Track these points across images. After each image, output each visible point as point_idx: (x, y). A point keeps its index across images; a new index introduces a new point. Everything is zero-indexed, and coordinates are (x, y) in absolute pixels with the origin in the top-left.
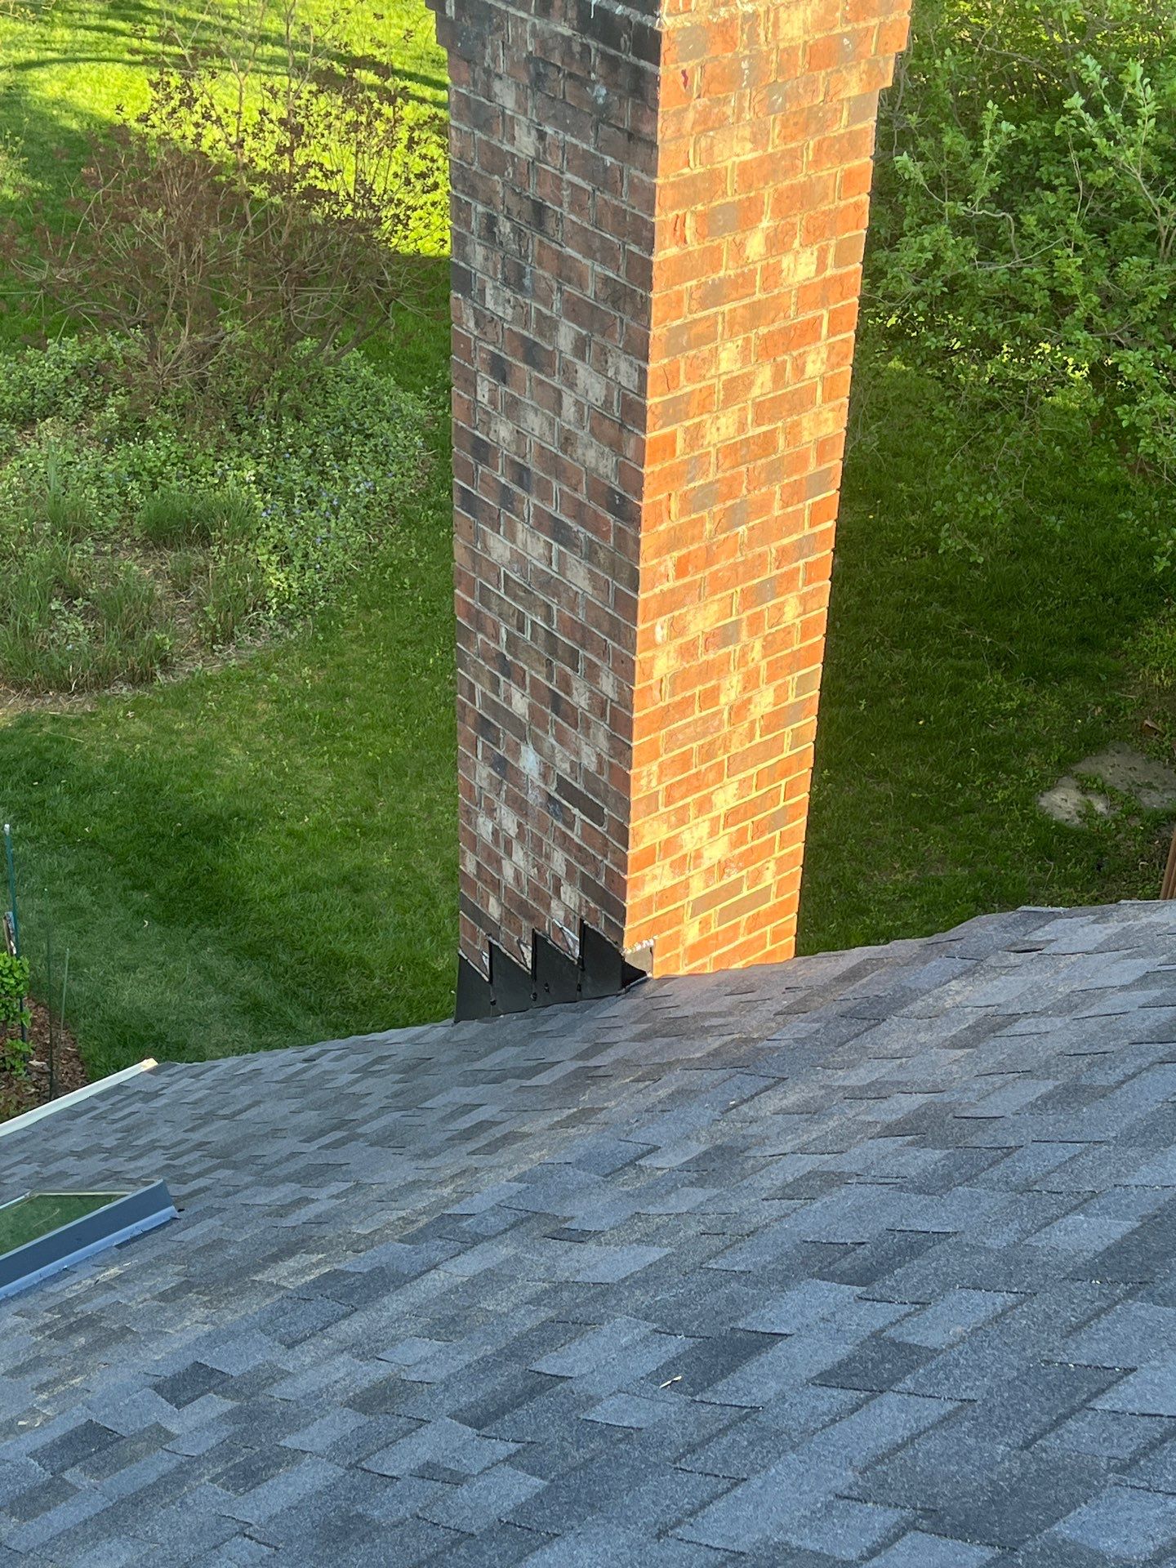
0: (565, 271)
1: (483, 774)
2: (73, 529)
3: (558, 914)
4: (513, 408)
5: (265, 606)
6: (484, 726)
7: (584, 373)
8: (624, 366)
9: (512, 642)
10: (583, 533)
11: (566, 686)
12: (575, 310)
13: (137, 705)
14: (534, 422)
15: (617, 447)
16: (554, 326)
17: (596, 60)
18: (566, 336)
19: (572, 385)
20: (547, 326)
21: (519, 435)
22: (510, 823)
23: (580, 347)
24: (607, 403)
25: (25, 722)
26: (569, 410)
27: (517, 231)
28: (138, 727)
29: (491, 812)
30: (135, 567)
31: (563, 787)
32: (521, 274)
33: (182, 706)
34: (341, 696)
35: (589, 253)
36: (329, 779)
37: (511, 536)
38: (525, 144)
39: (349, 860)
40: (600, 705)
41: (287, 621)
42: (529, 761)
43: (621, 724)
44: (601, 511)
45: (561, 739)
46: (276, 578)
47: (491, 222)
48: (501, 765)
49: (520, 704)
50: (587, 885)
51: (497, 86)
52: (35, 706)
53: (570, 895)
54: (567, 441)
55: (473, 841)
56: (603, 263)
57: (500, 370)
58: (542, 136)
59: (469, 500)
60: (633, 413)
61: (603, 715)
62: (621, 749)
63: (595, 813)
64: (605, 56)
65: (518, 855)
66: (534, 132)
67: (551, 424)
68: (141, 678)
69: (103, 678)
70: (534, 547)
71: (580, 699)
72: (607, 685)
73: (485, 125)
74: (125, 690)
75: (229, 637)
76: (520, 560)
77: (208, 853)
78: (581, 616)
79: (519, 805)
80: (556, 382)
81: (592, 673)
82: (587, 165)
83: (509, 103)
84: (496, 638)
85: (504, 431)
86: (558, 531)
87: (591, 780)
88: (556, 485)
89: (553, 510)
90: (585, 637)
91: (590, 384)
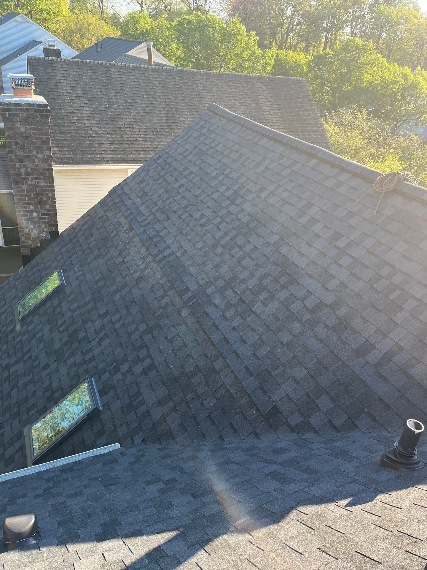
0: (33, 143)
1: (24, 223)
3: (44, 234)
4: (24, 166)
7: (39, 156)
8: (47, 151)
9: (29, 199)
10: (42, 177)
11: (42, 199)
12: (36, 148)
14: (29, 166)
15: (47, 162)
16: (32, 151)
17: (38, 115)
18: (34, 152)
19: (37, 158)
20: (30, 152)
21: (27, 169)
22: (32, 227)
23: (38, 152)
24: (44, 157)
26: (36, 161)
27: (23, 142)
29: (27, 228)
31: (42, 214)
32: (24, 147)
35: (38, 139)
37: (27, 183)
38: (23, 130)
40: (48, 199)
42: (35, 215)
43: (53, 198)
44: (45, 172)
45: (41, 207)
48: (28, 219)
50: (50, 226)
53: (46, 229)
54: (37, 165)
55: (24, 235)
56: (40, 140)
57: (21, 161)
58: (26, 128)
59: (16, 183)
61: (50, 200)
62: (54, 202)
63: (50, 214)
64: (40, 114)
65: (35, 231)
66: (24, 128)
67: (33, 165)
70: (32, 183)
71: (44, 200)
72: (50, 195)
78: (43, 188)
79: (33, 223)
80: (33, 158)
81: (47, 195)
82: (35, 129)
83: (19, 125)
84: (25, 200)
85: (23, 170)
86: (37, 178)
87: (48, 210)
88: (35, 173)
89: (36, 176)
90: (44, 190)
91: (40, 156)
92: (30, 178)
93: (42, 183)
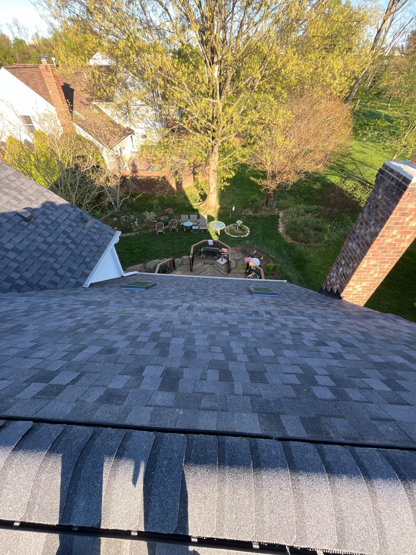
0: (377, 214)
1: (335, 268)
2: (307, 225)
3: (335, 287)
4: (361, 229)
5: (323, 241)
6: (338, 263)
8: (378, 229)
9: (346, 255)
10: (362, 246)
11: (350, 263)
12: (375, 220)
13: (304, 246)
14: (362, 231)
15: (372, 238)
17: (396, 189)
18: (372, 223)
19: (370, 229)
20: (371, 220)
21: (360, 232)
22: (335, 275)
23: (373, 225)
24: (374, 232)
25: (292, 243)
26: (368, 231)
27: (373, 208)
28: (303, 248)
29: (333, 273)
30: (312, 232)
31: (344, 274)
32: (370, 213)
33: (309, 247)
34: (327, 253)
35: (381, 213)
36: (320, 261)
37: (352, 243)
38: (380, 197)
39: (318, 271)
40: (353, 267)
41: (325, 243)
42: (341, 269)
43: (354, 269)
44: (366, 245)
45: (346, 269)
46: (326, 238)
47: (370, 205)
48: (337, 268)
49: (343, 263)
50: (340, 286)
51: (380, 189)
52: (294, 242)
53: (338, 286)
54: (366, 235)
55: (330, 275)
56: (383, 215)
57: (361, 224)
58: (383, 197)
59: (349, 238)
60: (376, 234)
62: (353, 273)
63: (346, 278)
65: (334, 279)
67: (365, 232)
68: (306, 243)
69: (302, 241)
70: (354, 246)
71: (351, 265)
72: (355, 265)
73: (375, 194)
74: (304, 244)
75: (317, 242)
76: (352, 246)
77: (304, 263)
78: (356, 256)
79: (337, 274)
80: (368, 227)
81: (354, 263)
82: (387, 202)
83: (380, 192)
84: (344, 254)
85: (358, 231)
86: (359, 245)
87: (347, 275)
88: (361, 240)
89: (359, 242)
90: (355, 259)
91: (373, 229)
92: (357, 240)
93: (358, 252)
